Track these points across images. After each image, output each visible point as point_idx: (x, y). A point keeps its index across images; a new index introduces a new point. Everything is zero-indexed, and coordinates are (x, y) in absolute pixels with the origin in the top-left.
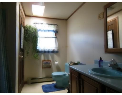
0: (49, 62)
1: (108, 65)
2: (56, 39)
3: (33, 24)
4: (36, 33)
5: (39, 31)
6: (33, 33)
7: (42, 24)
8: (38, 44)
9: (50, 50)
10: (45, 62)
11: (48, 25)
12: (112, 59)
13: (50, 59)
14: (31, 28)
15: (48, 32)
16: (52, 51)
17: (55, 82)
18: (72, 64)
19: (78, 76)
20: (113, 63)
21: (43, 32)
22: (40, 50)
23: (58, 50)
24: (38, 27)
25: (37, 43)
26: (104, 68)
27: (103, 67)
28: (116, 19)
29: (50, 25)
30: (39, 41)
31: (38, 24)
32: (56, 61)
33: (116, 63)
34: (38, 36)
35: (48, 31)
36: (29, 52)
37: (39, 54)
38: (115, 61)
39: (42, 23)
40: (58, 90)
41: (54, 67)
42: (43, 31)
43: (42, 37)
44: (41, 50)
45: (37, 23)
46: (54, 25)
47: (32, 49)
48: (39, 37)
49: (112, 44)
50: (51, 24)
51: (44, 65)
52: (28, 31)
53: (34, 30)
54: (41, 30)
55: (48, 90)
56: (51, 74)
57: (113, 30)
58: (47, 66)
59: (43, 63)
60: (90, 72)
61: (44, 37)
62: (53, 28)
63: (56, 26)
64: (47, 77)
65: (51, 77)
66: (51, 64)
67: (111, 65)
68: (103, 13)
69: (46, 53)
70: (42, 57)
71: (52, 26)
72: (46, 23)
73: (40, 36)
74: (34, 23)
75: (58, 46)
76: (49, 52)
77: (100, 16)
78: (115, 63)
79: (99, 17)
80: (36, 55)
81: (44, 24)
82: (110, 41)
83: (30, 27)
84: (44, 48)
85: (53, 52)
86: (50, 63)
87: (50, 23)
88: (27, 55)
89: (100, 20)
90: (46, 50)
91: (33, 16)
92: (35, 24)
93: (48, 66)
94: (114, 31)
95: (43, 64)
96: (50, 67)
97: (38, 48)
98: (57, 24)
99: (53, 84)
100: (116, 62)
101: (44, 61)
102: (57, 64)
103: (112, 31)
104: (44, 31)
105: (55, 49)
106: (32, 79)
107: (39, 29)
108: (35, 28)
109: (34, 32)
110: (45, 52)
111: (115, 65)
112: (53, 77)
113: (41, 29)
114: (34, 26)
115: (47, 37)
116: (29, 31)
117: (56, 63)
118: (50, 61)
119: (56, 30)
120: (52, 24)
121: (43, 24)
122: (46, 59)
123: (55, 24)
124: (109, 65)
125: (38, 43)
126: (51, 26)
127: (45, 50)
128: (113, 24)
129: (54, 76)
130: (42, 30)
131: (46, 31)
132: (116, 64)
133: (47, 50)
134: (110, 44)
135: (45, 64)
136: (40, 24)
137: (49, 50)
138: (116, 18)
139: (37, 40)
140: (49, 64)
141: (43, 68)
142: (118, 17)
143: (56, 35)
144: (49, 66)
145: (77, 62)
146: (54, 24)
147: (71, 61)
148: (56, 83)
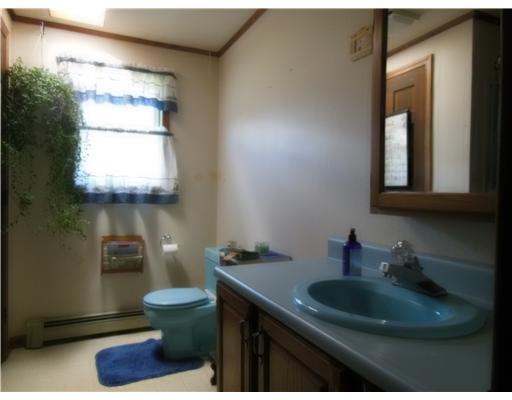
0: (134, 243)
1: (381, 268)
2: (168, 138)
3: (54, 60)
4: (66, 108)
5: (87, 98)
6: (53, 109)
7: (101, 65)
8: (82, 163)
9: (138, 192)
10: (114, 243)
11: (128, 73)
12: (400, 243)
13: (141, 228)
14: (40, 83)
15: (129, 106)
16: (149, 192)
17: (157, 335)
18: (234, 254)
19: (246, 320)
20: (400, 261)
21: (108, 105)
22: (90, 189)
23: (176, 188)
24: (80, 79)
25: (74, 159)
26: (363, 279)
27: (358, 273)
28: (424, 66)
29: (138, 74)
30: (83, 145)
31: (81, 62)
32: (169, 241)
33: (416, 258)
34: (80, 125)
35: (132, 100)
36: (31, 197)
37: (84, 206)
38: (412, 251)
39: (100, 62)
40: (171, 369)
41: (155, 268)
42: (104, 100)
43: (99, 129)
44: (96, 189)
45: (72, 60)
46: (158, 76)
47: (48, 184)
48: (85, 128)
49: (405, 168)
50: (145, 67)
51: (109, 260)
52: (25, 96)
53: (58, 93)
54: (96, 97)
55: (122, 371)
56: (142, 300)
57: (412, 111)
58: (123, 262)
59: (105, 248)
60: (299, 302)
61: (111, 130)
62: (152, 88)
63: (168, 79)
64: (124, 314)
65: (140, 313)
66: (144, 252)
67: (391, 266)
68: (370, 31)
69: (120, 202)
70: (103, 223)
71: (152, 79)
72: (119, 62)
73: (88, 124)
74: (60, 60)
75: (174, 173)
76: (131, 198)
77: (358, 42)
78: (410, 259)
79: (355, 48)
80: (67, 213)
81: (111, 66)
82: (399, 158)
83: (37, 74)
84: (109, 178)
85: (154, 198)
86: (141, 248)
87: (140, 66)
88: (22, 214)
89: (358, 59)
90: (120, 192)
91: (51, 20)
92: (63, 65)
93: (127, 262)
94: (413, 117)
95: (106, 256)
96: (138, 267)
97: (79, 182)
98: (173, 70)
99: (151, 341)
100: (413, 255)
101: (113, 238)
102: (173, 254)
103: (405, 115)
104: (112, 99)
105: (165, 187)
106: (51, 324)
107: (84, 91)
108: (66, 82)
109: (56, 100)
110: (116, 200)
111: (408, 266)
112: (150, 314)
113: (95, 92)
114: (59, 73)
115: (126, 129)
116: (30, 93)
117: (168, 248)
118: (139, 239)
119: (168, 97)
120: (150, 68)
121: (103, 68)
122: (121, 232)
123: (166, 70)
124: (384, 266)
125: (82, 155)
126: (144, 76)
127: (117, 189)
128: (413, 86)
129: (151, 309)
130: (98, 93)
131: (119, 103)
132: (412, 261)
133: (125, 189)
134: (397, 171)
135: (115, 253)
136: (90, 63)
137: (136, 188)
138: (427, 59)
139: (76, 142)
140: (135, 252)
141: (104, 271)
142: (433, 58)
143: (166, 122)
144: (135, 261)
145: (257, 247)
146: (160, 70)
147: (233, 243)
148: (164, 338)
